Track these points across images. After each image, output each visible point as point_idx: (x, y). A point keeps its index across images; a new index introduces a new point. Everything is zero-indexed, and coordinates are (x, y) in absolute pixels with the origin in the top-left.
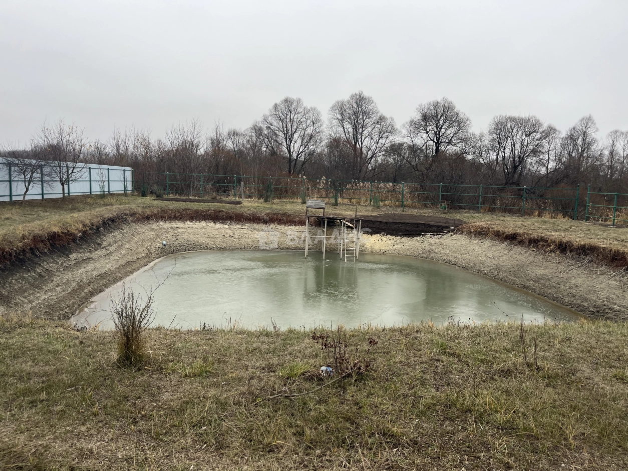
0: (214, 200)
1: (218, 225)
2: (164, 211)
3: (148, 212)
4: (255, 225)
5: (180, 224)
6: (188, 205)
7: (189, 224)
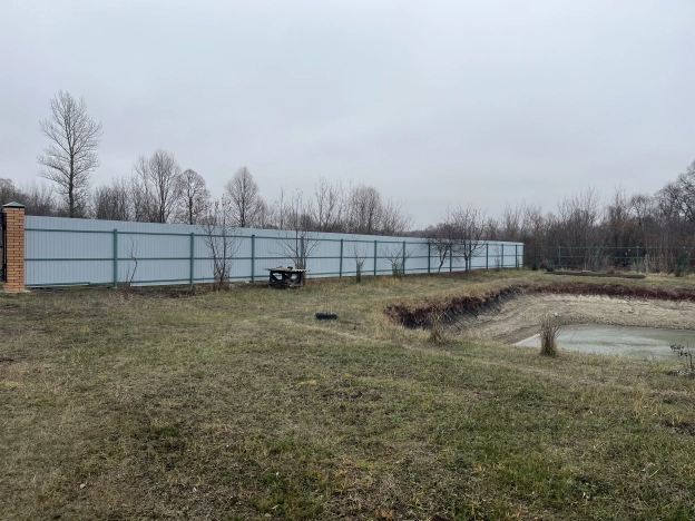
0: (611, 274)
1: (614, 300)
2: (556, 284)
3: (540, 285)
4: (661, 302)
5: (572, 298)
6: (581, 279)
7: (581, 298)
